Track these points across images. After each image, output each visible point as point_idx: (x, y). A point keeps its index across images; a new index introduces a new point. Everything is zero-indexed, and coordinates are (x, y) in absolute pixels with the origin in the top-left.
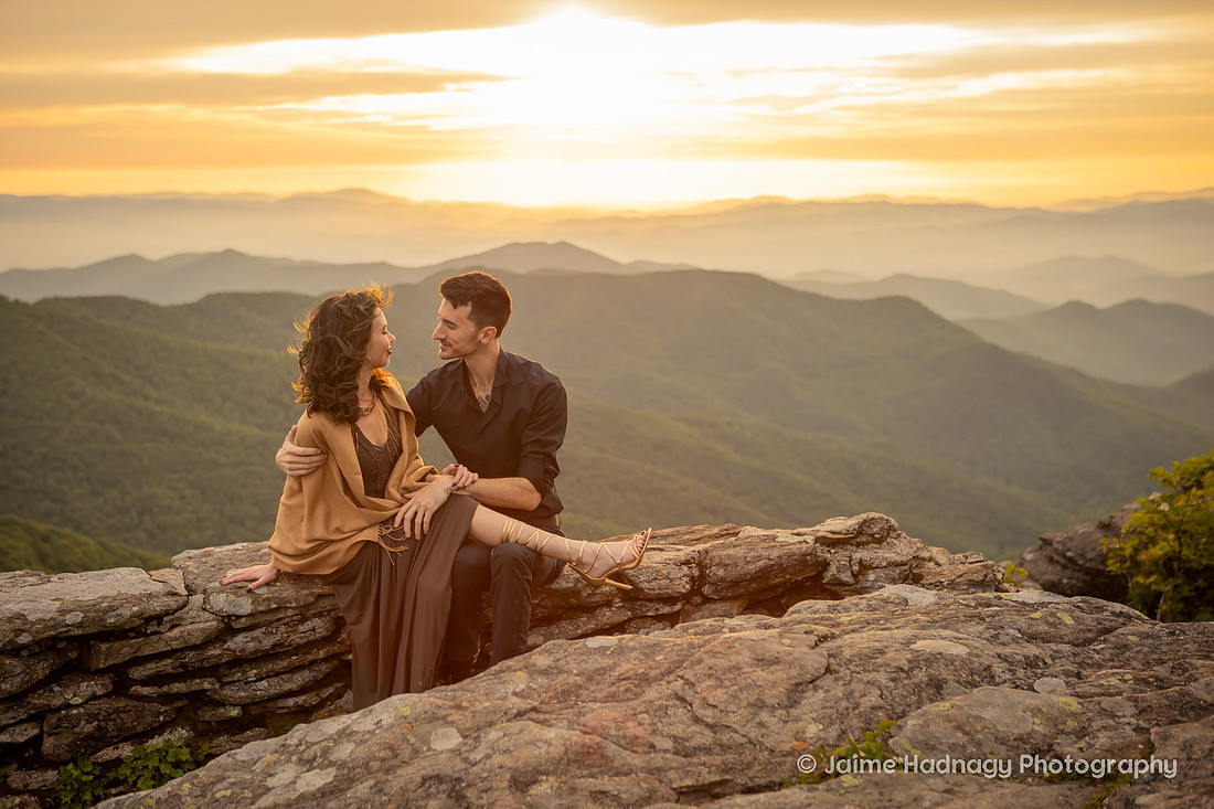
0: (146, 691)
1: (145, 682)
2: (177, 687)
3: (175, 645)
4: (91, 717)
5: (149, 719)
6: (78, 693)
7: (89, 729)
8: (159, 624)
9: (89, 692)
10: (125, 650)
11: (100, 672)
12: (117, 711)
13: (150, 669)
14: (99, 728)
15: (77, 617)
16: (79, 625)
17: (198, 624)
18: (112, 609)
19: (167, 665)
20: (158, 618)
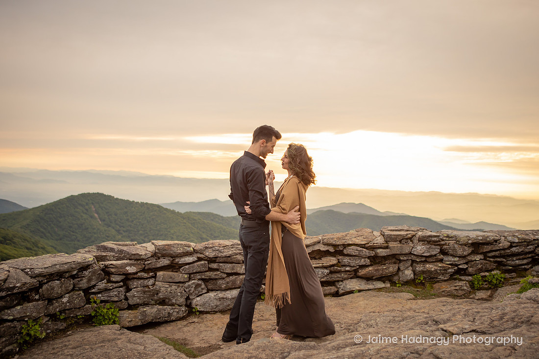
0: (491, 259)
1: (490, 257)
2: (498, 259)
3: (501, 248)
4: (481, 264)
5: (492, 267)
6: (478, 257)
7: (480, 266)
8: (496, 242)
9: (480, 258)
10: (489, 248)
11: (481, 254)
12: (486, 263)
13: (493, 254)
14: (482, 267)
15: (480, 238)
16: (481, 240)
17: (504, 244)
18: (488, 237)
19: (497, 253)
20: (496, 241)
